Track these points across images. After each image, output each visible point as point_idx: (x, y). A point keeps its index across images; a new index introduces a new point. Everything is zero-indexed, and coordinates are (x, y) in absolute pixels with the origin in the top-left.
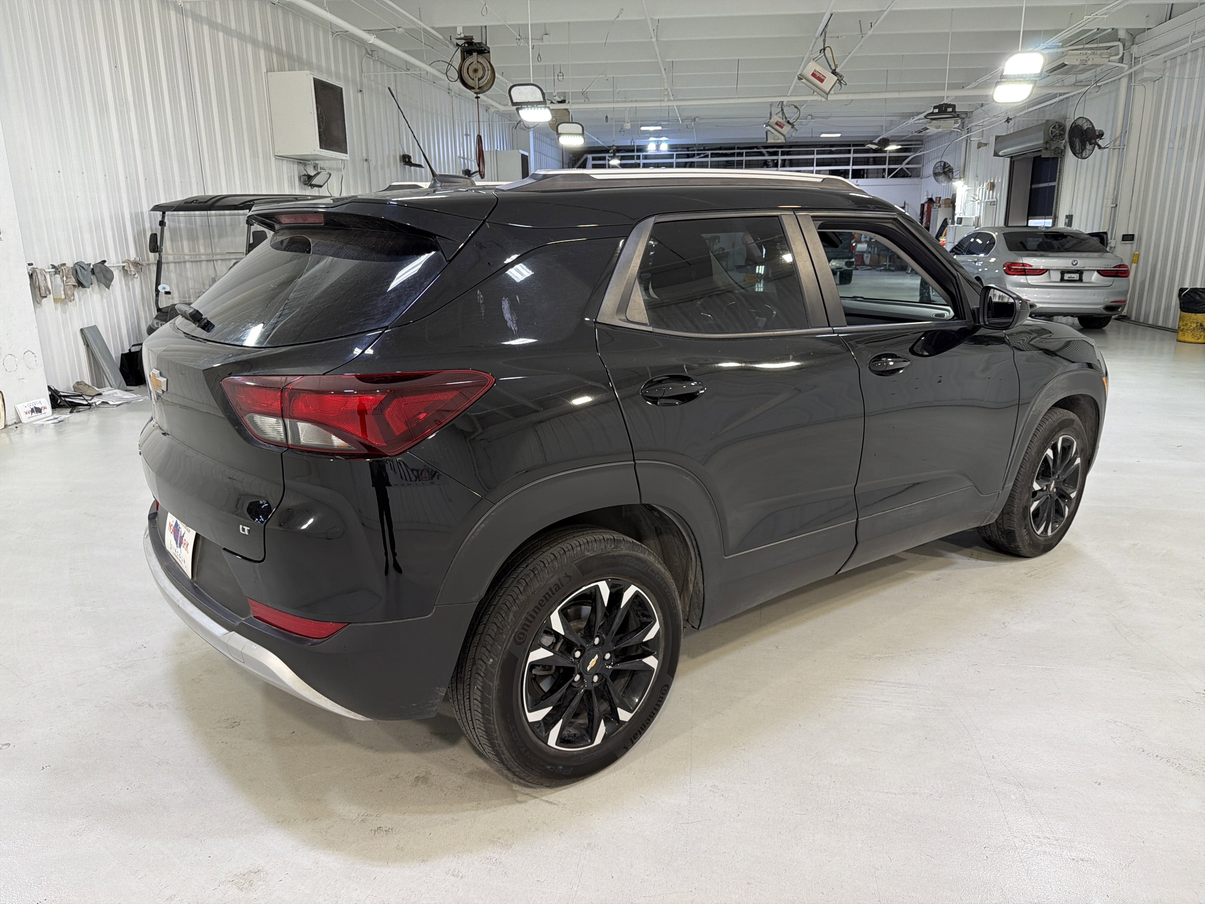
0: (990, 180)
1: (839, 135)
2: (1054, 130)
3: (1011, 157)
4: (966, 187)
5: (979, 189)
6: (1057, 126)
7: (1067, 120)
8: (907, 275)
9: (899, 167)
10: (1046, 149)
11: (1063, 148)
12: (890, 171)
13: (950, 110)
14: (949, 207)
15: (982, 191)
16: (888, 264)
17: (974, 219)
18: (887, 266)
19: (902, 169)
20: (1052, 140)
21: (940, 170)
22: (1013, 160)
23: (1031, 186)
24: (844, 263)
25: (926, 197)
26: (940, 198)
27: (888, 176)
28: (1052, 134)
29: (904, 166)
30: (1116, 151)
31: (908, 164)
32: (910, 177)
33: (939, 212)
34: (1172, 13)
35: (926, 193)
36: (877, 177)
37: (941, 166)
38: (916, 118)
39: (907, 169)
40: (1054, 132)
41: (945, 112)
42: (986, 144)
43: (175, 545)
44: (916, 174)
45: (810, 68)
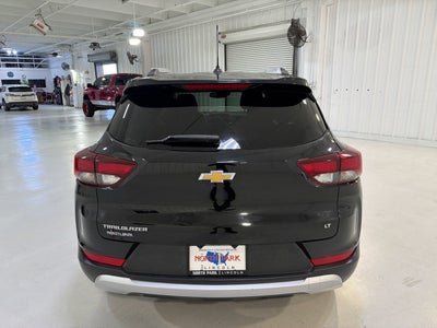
0: (86, 70)
3: (95, 62)
4: (75, 72)
5: (81, 74)
6: (114, 53)
7: (116, 51)
11: (117, 60)
12: (36, 65)
17: (82, 84)
19: (40, 65)
20: (113, 57)
21: (64, 66)
27: (35, 67)
29: (41, 63)
30: (141, 63)
32: (44, 68)
34: (151, 21)
35: (54, 74)
36: (28, 67)
37: (64, 64)
39: (43, 64)
40: (113, 55)
42: (81, 57)
43: (212, 264)
44: (46, 67)
45: (36, 22)
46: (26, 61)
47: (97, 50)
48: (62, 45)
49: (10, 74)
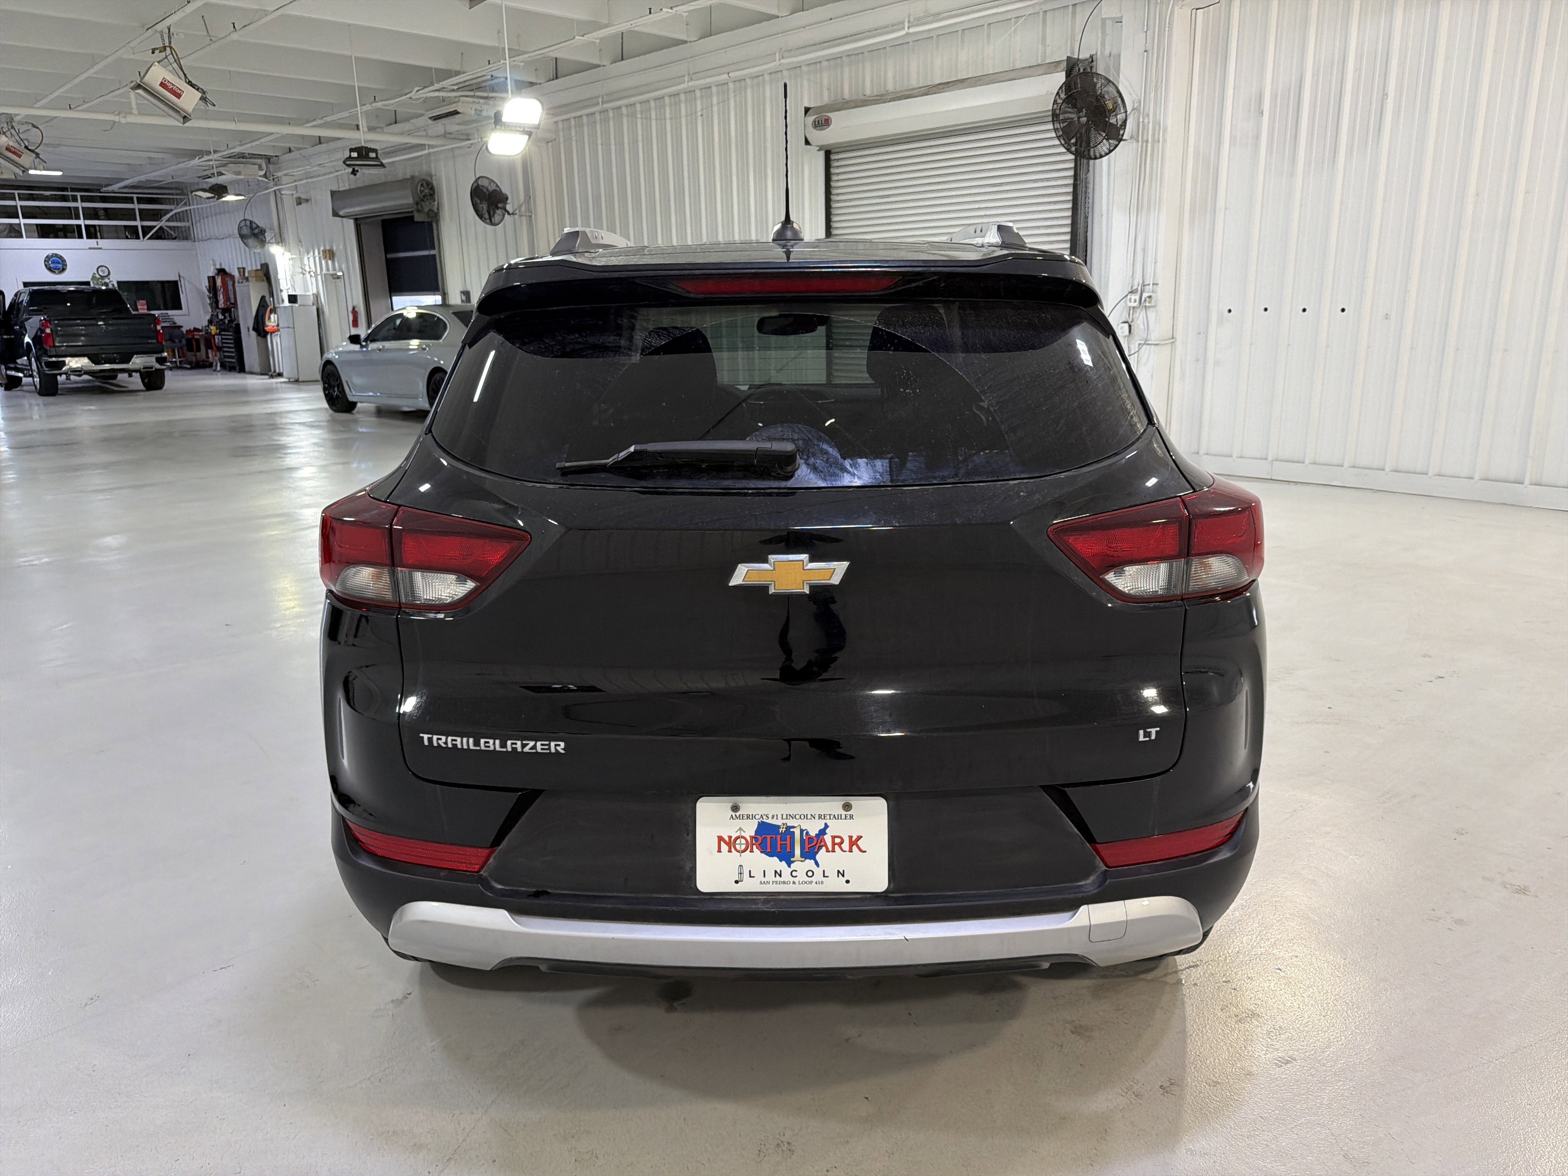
0: (325, 246)
1: (59, 173)
2: (422, 189)
3: (356, 220)
4: (288, 255)
5: (308, 258)
6: (425, 184)
7: (434, 178)
8: (215, 373)
9: (157, 224)
10: (418, 211)
11: (436, 211)
12: (146, 230)
13: (373, 155)
14: (263, 281)
15: (312, 261)
16: (178, 360)
17: (312, 297)
18: (178, 363)
19: (161, 228)
20: (423, 200)
21: (246, 231)
22: (359, 222)
23: (386, 256)
24: (153, 359)
25: (212, 268)
26: (244, 269)
27: (144, 237)
28: (421, 193)
29: (163, 223)
30: (524, 218)
31: (168, 220)
32: (175, 238)
33: (251, 287)
34: (559, 69)
35: (211, 262)
36: (118, 238)
37: (246, 225)
38: (206, 158)
39: (170, 227)
40: (423, 191)
41: (367, 157)
42: (307, 201)
43: (775, 863)
44: (182, 235)
45: (157, 75)
46: (109, 214)
47: (368, 175)
48: (242, 157)
49: (56, 263)
